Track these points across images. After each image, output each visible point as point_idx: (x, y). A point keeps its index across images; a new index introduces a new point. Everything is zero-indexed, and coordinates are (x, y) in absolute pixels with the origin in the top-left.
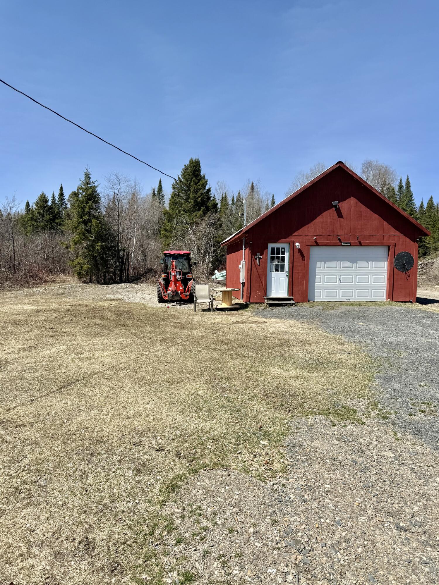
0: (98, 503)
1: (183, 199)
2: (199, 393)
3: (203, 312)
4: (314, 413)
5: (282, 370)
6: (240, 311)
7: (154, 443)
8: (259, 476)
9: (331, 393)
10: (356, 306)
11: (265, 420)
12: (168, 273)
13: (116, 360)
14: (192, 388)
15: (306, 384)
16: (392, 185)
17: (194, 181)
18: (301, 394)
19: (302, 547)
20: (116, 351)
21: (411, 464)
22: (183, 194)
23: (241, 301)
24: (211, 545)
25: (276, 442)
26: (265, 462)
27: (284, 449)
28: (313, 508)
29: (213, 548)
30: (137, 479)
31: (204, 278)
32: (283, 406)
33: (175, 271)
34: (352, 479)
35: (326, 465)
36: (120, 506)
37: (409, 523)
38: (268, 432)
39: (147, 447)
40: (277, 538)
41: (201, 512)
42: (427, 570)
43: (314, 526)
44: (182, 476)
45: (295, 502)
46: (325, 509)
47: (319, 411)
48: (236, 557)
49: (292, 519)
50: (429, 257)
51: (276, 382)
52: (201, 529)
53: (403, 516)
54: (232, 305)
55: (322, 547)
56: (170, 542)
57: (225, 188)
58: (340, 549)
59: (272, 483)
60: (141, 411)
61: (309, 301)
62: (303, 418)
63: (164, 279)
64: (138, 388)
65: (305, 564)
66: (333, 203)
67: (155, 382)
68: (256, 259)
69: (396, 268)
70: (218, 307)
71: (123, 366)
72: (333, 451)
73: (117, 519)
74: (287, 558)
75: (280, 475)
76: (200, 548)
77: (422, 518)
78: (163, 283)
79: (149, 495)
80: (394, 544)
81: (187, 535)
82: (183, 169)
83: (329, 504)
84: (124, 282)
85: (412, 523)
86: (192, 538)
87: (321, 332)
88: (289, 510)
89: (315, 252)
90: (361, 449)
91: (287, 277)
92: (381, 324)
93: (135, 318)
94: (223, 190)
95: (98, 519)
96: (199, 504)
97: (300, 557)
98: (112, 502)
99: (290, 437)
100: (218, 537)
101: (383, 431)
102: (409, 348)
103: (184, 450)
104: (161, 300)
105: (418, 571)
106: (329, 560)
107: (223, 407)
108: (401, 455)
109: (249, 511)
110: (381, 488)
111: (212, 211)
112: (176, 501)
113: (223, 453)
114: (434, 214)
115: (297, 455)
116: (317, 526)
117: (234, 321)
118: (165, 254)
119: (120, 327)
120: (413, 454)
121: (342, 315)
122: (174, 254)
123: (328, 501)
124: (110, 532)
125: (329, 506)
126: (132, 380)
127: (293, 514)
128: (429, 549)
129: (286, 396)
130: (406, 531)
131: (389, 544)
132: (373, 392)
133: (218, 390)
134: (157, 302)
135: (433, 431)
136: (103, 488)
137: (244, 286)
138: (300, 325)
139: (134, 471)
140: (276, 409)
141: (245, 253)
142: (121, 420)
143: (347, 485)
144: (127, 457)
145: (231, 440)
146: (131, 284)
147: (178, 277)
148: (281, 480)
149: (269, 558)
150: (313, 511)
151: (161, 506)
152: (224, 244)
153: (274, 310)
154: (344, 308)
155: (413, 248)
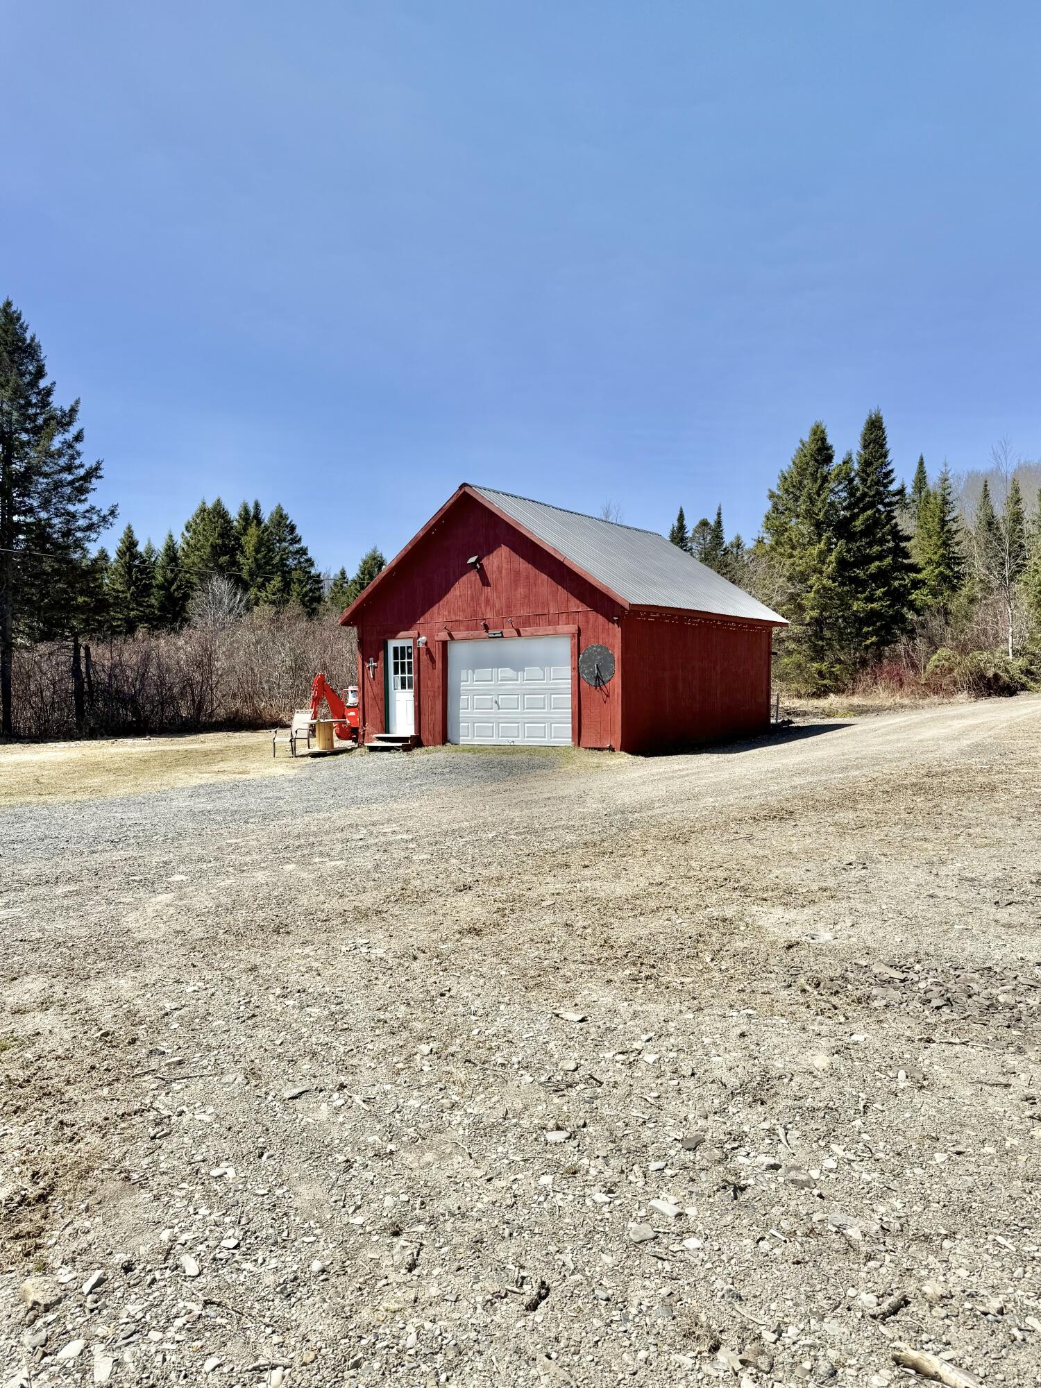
10: (525, 754)
54: (333, 748)
61: (451, 742)
66: (471, 561)
68: (369, 668)
69: (583, 679)
155: (614, 637)
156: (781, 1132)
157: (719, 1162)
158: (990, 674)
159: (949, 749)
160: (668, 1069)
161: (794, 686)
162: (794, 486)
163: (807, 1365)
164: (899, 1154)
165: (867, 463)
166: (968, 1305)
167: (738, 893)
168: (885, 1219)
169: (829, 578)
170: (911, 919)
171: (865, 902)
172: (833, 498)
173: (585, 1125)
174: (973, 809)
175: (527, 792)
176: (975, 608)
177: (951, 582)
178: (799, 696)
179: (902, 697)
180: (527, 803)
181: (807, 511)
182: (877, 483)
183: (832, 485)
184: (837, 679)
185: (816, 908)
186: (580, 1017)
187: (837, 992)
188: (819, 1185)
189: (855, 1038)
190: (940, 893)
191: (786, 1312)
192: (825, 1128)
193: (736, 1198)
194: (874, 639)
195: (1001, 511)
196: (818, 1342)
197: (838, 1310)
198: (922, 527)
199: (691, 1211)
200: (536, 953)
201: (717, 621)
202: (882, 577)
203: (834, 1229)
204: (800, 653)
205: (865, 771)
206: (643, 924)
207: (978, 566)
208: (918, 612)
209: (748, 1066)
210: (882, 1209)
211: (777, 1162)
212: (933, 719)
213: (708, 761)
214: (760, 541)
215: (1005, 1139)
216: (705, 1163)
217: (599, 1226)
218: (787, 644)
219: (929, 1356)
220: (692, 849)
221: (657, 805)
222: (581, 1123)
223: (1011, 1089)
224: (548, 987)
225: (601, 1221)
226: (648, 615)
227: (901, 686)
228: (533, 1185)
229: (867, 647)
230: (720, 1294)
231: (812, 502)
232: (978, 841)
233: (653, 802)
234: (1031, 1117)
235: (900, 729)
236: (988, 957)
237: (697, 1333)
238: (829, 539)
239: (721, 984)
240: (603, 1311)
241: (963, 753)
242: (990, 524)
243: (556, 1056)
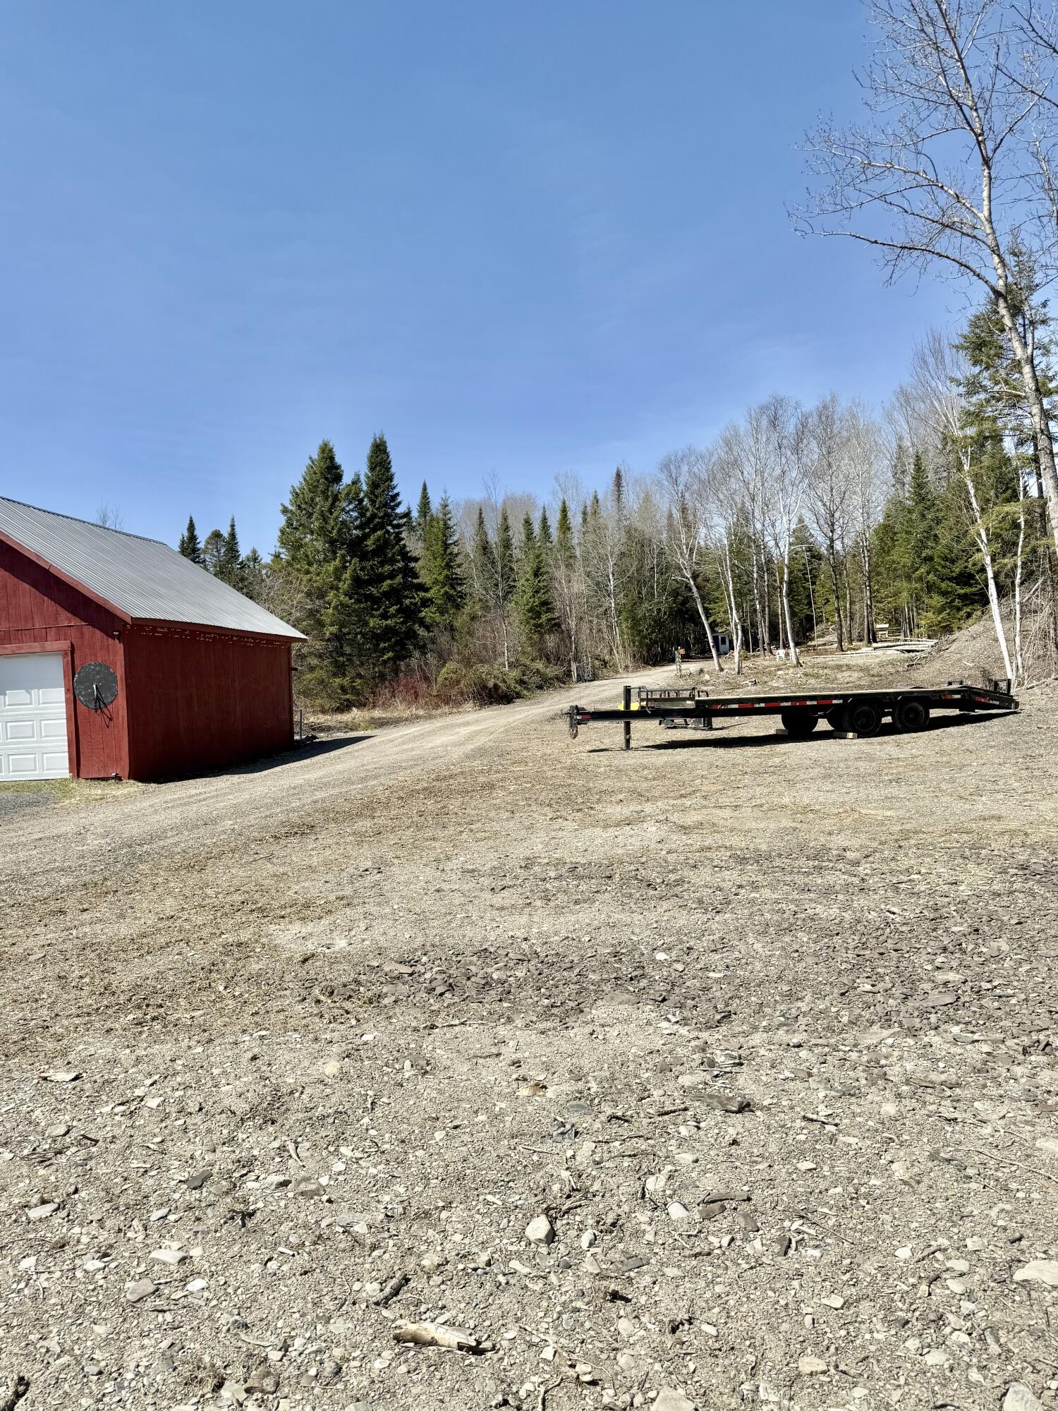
155: (116, 654)
156: (291, 1147)
157: (227, 1193)
158: (491, 684)
159: (457, 753)
160: (173, 1109)
161: (319, 701)
162: (306, 503)
163: (313, 1372)
164: (403, 1141)
165: (374, 485)
166: (461, 1266)
167: (255, 914)
168: (390, 1206)
169: (346, 595)
170: (419, 915)
171: (379, 904)
172: (344, 517)
173: (76, 1191)
174: (476, 806)
175: (13, 834)
176: (476, 625)
177: (454, 601)
178: (324, 712)
179: (417, 709)
180: (11, 847)
181: (321, 528)
182: (386, 505)
183: (344, 504)
184: (358, 694)
185: (331, 918)
186: (73, 1075)
187: (350, 997)
188: (328, 1190)
189: (365, 1038)
190: (445, 886)
191: (293, 1326)
192: (335, 1133)
193: (244, 1225)
194: (390, 654)
195: (493, 538)
196: (324, 1345)
197: (344, 1308)
198: (428, 549)
199: (196, 1252)
200: (20, 1015)
201: (232, 636)
202: (394, 595)
203: (341, 1230)
204: (322, 668)
205: (382, 780)
206: (151, 962)
207: (476, 586)
208: (428, 628)
209: (259, 1088)
210: (387, 1198)
211: (287, 1178)
212: (443, 728)
213: (228, 783)
214: (277, 556)
215: (495, 1105)
216: (212, 1198)
217: (90, 1296)
218: (309, 660)
219: (427, 1325)
220: (208, 875)
221: (170, 834)
222: (72, 1189)
223: (502, 1058)
224: (35, 1050)
225: (93, 1290)
226: (154, 630)
227: (416, 698)
228: (11, 1273)
229: (385, 662)
230: (225, 1328)
231: (325, 520)
232: (479, 835)
233: (165, 831)
234: (517, 1079)
235: (415, 738)
236: (485, 939)
237: (200, 1376)
238: (343, 556)
239: (234, 1011)
240: (94, 1387)
241: (468, 757)
242: (485, 548)
243: (43, 1124)
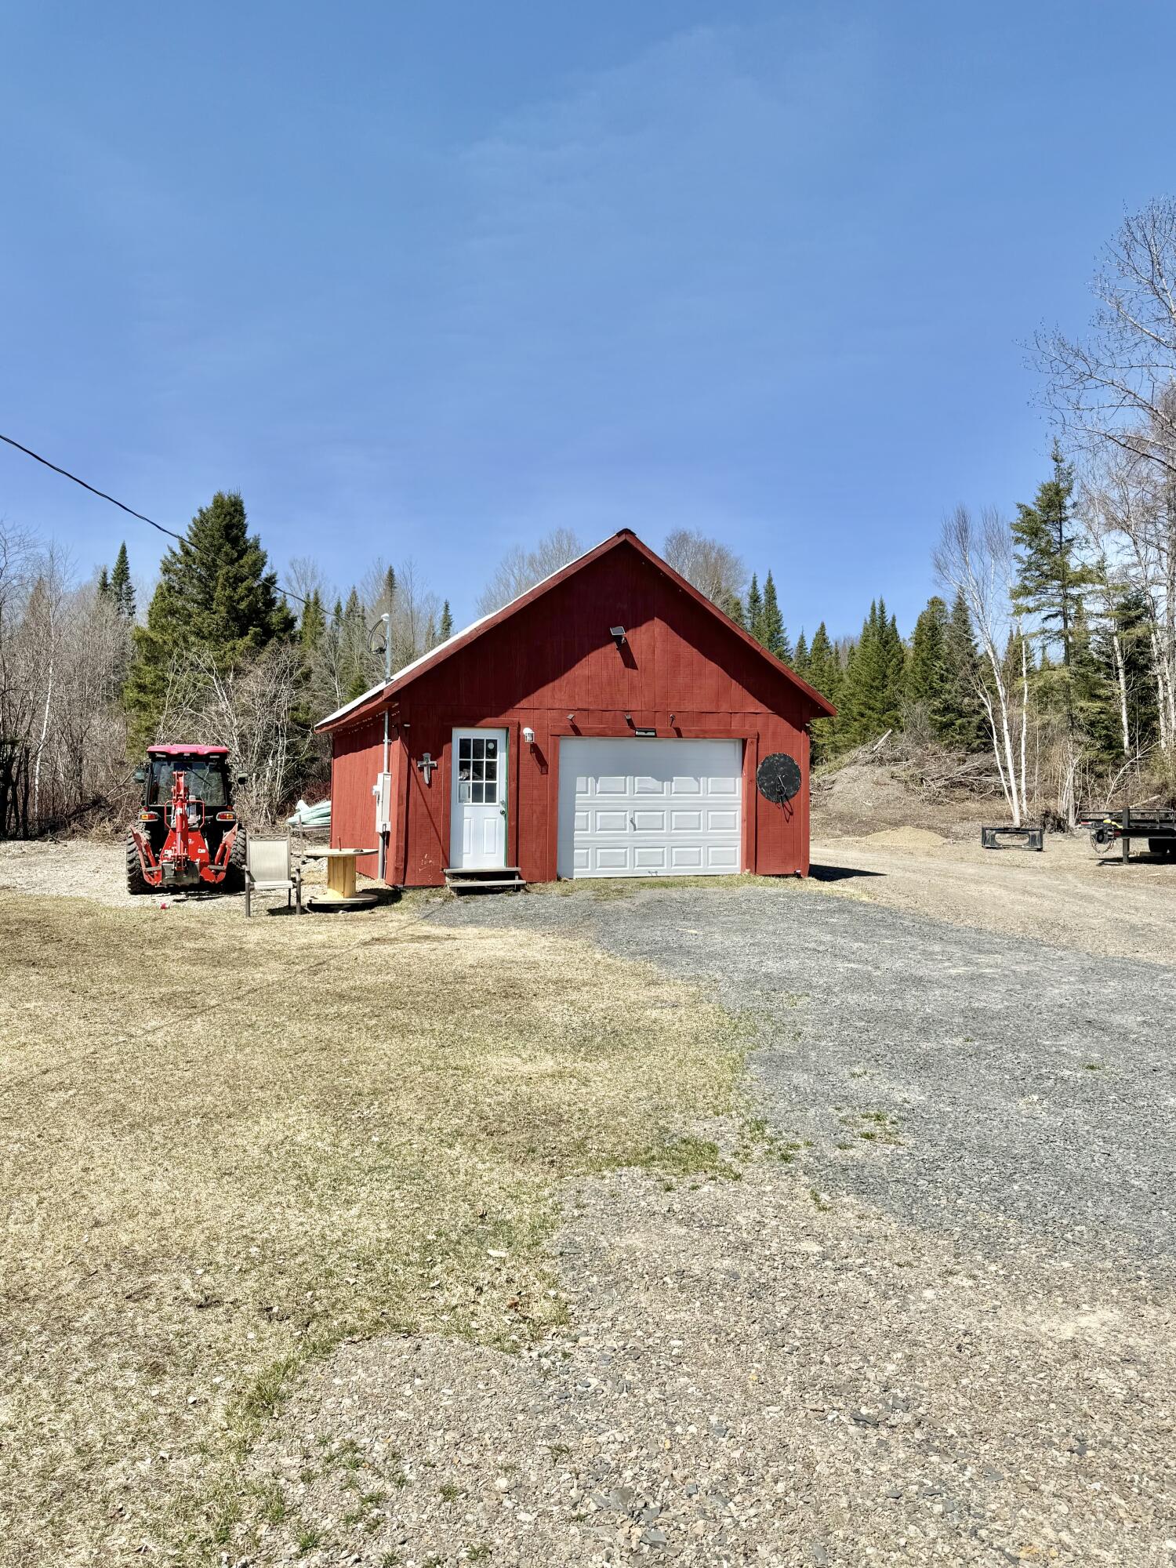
0: (45, 1474)
1: (195, 601)
2: (299, 1139)
3: (271, 918)
4: (614, 1161)
5: (518, 1060)
6: (379, 911)
7: (187, 1284)
8: (498, 1340)
9: (648, 1107)
10: (674, 889)
11: (493, 1195)
12: (160, 810)
13: (28, 1064)
14: (275, 1126)
15: (584, 1090)
16: (734, 594)
17: (227, 554)
18: (576, 1117)
19: (640, 1504)
20: (23, 1039)
21: (862, 1266)
22: (194, 586)
23: (380, 883)
24: (401, 1539)
25: (529, 1247)
26: (508, 1303)
27: (553, 1262)
28: (650, 1401)
29: (406, 1545)
30: (154, 1393)
31: (260, 821)
32: (533, 1152)
33: (183, 801)
34: (733, 1319)
35: (665, 1291)
36: (115, 1476)
37: (880, 1406)
38: (505, 1223)
39: (169, 1300)
40: (573, 1493)
41: (358, 1455)
42: (938, 1508)
43: (661, 1446)
44: (288, 1367)
45: (604, 1395)
46: (681, 1400)
47: (626, 1156)
48: (473, 1560)
49: (602, 1439)
50: (823, 768)
51: (508, 1093)
52: (364, 1501)
53: (865, 1390)
54: (357, 894)
55: (690, 1496)
56: (282, 1551)
57: (314, 577)
58: (733, 1494)
59: (534, 1354)
60: (134, 1203)
61: (559, 879)
62: (590, 1178)
63: (148, 826)
64: (111, 1139)
65: (653, 1545)
66: (614, 632)
67: (160, 1119)
68: (421, 769)
69: (762, 793)
70: (314, 902)
71: (51, 1078)
72: (676, 1254)
73: (110, 1512)
74: (606, 1539)
75: (554, 1330)
76: (370, 1553)
77: (907, 1389)
78: (145, 836)
79: (199, 1432)
80: (857, 1460)
81: (327, 1524)
82: (194, 520)
83: (686, 1386)
84: (14, 838)
85: (887, 1404)
86: (343, 1529)
87: (598, 956)
88: (591, 1417)
89: (572, 752)
90: (743, 1243)
91: (503, 817)
92: (737, 931)
93: (65, 942)
94: (309, 582)
95: (52, 1522)
96: (348, 1435)
97: (637, 1532)
98: (89, 1466)
99: (564, 1229)
100: (414, 1516)
101: (786, 1191)
102: (811, 987)
103: (279, 1298)
104: (139, 885)
105: (919, 1515)
106: (712, 1524)
107: (371, 1170)
108: (836, 1246)
109: (487, 1435)
110: (805, 1331)
111: (280, 639)
112: (278, 1437)
113: (392, 1291)
114: (830, 666)
115: (588, 1273)
116: (668, 1446)
117: (368, 938)
118: (152, 754)
119: (21, 967)
120: (862, 1239)
121: (644, 910)
122: (181, 754)
123: (684, 1380)
124: (96, 1551)
125: (689, 1391)
126: (88, 1117)
127: (603, 1426)
128: (935, 1459)
129: (538, 1126)
130: (876, 1425)
131: (845, 1462)
132: (747, 1097)
133: (353, 1127)
134: (127, 894)
135: (897, 1181)
136: (51, 1430)
137: (386, 842)
138: (544, 942)
139: (139, 1370)
140: (516, 1161)
141: (389, 752)
142: (76, 1231)
143: (723, 1334)
144: (111, 1334)
145: (407, 1254)
146: (36, 844)
147: (193, 819)
148: (557, 1342)
149: (561, 1545)
150: (652, 1409)
151: (238, 1456)
152: (324, 729)
153: (472, 905)
154: (646, 894)
155: (799, 745)
